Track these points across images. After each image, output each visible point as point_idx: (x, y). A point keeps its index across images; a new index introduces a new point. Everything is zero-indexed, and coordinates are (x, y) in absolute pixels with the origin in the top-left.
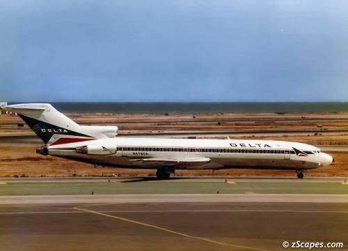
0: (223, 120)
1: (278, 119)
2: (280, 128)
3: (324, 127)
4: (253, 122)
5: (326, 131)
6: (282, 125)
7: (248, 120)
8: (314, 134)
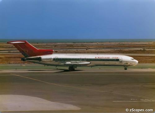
0: (56, 45)
1: (74, 45)
2: (75, 48)
3: (89, 47)
4: (66, 46)
5: (89, 48)
6: (75, 46)
7: (65, 45)
8: (86, 49)
